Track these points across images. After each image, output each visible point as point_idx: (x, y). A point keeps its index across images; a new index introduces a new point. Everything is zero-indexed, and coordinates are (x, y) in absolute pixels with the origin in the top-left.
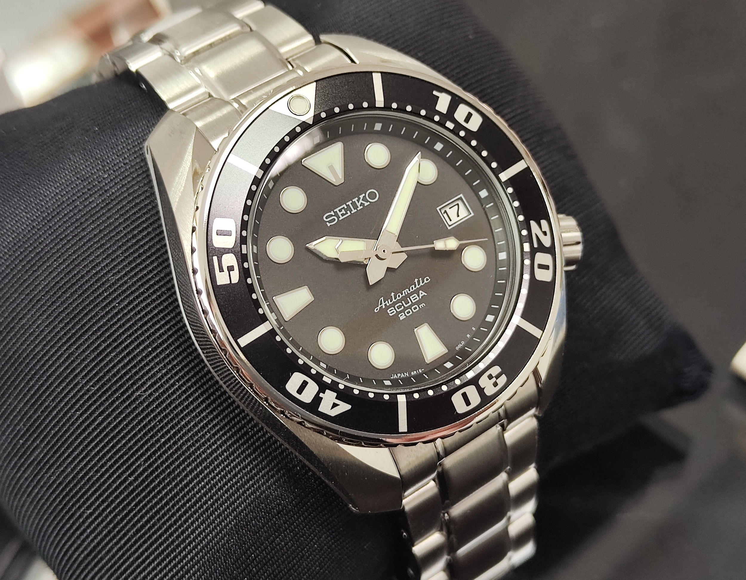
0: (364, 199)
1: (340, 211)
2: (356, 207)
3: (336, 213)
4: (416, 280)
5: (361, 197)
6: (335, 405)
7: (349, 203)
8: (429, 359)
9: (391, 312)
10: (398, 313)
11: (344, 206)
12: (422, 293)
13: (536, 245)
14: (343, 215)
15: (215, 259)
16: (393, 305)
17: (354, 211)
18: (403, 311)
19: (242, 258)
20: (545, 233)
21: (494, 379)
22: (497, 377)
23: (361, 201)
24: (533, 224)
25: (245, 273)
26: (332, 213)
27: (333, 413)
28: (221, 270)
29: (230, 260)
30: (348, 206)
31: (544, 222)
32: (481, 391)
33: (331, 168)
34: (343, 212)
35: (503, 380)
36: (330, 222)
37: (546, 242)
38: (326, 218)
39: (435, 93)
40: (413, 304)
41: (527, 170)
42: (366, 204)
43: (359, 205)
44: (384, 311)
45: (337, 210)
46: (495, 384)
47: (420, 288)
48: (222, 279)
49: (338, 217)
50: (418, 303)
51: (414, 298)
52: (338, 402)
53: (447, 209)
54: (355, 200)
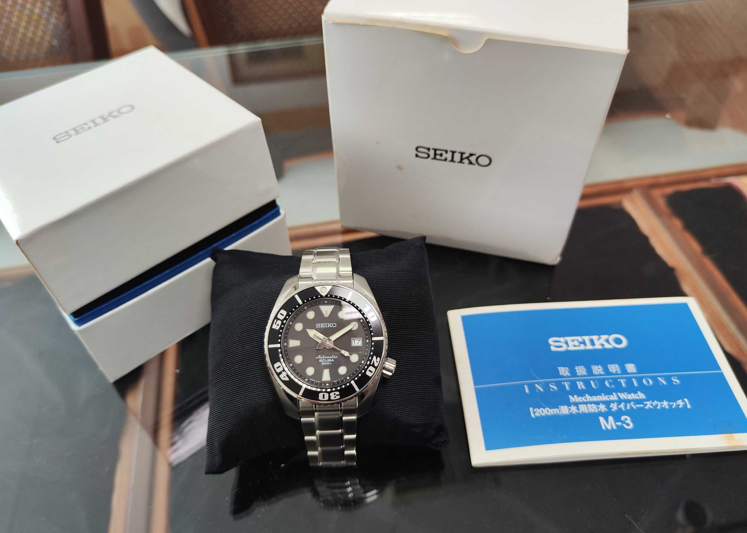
0: (331, 325)
1: (322, 325)
2: (327, 326)
3: (321, 325)
4: (333, 356)
5: (331, 324)
6: (284, 377)
7: (326, 324)
8: (323, 380)
9: (320, 361)
10: (322, 362)
11: (324, 324)
12: (333, 360)
13: (372, 364)
14: (322, 326)
15: (276, 320)
16: (322, 359)
17: (326, 327)
18: (324, 362)
19: (282, 324)
20: (377, 362)
21: (335, 395)
22: (337, 395)
23: (330, 325)
24: (375, 357)
25: (281, 328)
26: (320, 324)
27: (283, 379)
28: (275, 324)
29: (279, 322)
30: (325, 324)
31: (379, 358)
32: (329, 397)
33: (327, 312)
34: (323, 325)
35: (339, 397)
36: (318, 326)
37: (376, 365)
38: (317, 325)
39: (366, 305)
40: (328, 362)
41: (382, 341)
42: (331, 327)
43: (329, 326)
44: (318, 359)
45: (322, 324)
46: (335, 397)
47: (333, 359)
48: (274, 327)
49: (321, 326)
50: (330, 362)
51: (330, 360)
52: (286, 376)
53: (355, 340)
54: (328, 324)
